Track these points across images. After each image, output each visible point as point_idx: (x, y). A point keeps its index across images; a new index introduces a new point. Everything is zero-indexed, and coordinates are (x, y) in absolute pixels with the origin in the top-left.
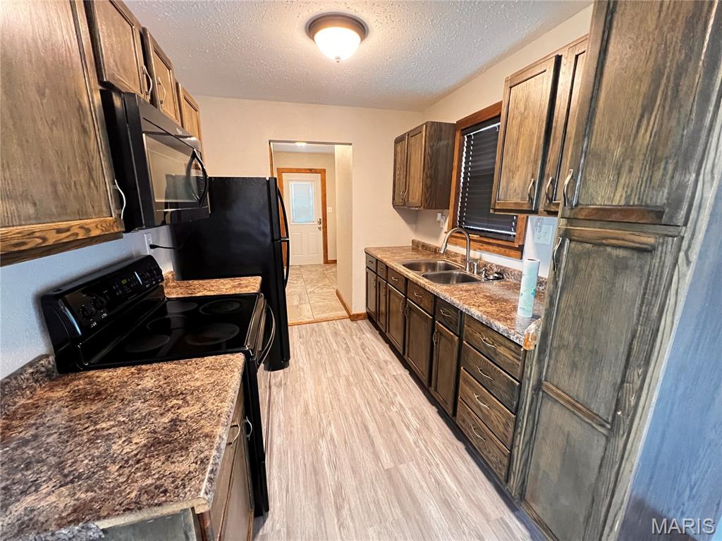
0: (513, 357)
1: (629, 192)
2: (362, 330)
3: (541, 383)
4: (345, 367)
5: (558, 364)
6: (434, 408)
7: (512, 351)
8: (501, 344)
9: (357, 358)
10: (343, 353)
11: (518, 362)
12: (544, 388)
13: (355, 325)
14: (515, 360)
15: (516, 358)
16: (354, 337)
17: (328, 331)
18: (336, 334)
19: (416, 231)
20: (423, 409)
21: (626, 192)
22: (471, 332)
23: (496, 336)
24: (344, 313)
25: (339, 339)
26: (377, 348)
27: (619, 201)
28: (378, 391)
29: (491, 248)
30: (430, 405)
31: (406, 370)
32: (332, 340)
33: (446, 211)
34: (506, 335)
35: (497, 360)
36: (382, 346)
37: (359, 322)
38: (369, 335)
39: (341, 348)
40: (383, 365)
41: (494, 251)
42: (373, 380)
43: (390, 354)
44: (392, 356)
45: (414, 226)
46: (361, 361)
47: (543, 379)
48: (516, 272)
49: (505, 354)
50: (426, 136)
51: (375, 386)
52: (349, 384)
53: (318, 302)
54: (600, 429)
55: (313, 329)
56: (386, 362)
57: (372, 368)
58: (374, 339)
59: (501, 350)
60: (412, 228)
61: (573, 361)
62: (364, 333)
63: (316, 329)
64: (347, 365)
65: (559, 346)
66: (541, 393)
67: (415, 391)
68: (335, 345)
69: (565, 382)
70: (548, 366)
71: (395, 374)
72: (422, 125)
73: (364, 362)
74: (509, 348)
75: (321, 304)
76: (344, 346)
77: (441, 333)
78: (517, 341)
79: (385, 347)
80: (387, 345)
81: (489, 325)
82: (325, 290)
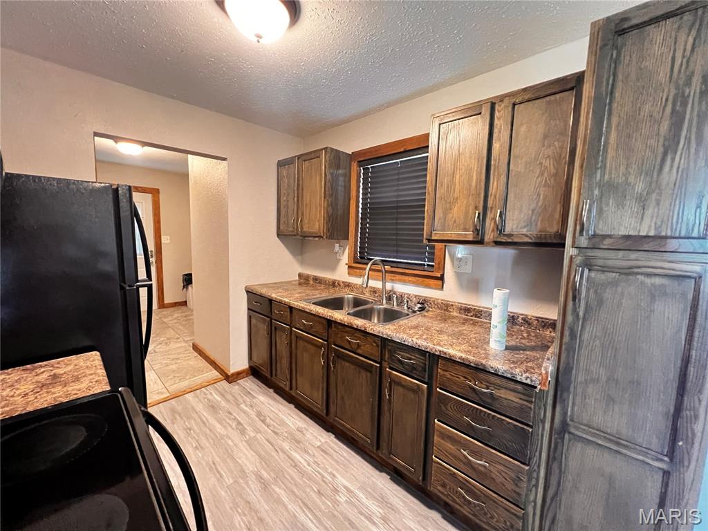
0: (521, 399)
1: (659, 223)
2: (249, 393)
3: (568, 425)
4: (247, 458)
5: (587, 400)
6: (384, 474)
7: (519, 393)
8: (500, 387)
9: (259, 436)
10: (235, 435)
11: (529, 405)
12: (572, 430)
13: (236, 387)
14: (525, 403)
15: (527, 401)
16: (243, 406)
17: (200, 407)
18: (213, 408)
19: (302, 263)
20: (373, 482)
21: (656, 224)
22: (449, 376)
23: (493, 379)
24: (215, 374)
25: (222, 414)
26: (280, 414)
27: (648, 232)
28: (310, 479)
29: (406, 278)
30: (378, 473)
31: (330, 434)
32: (212, 421)
33: (343, 242)
34: (509, 376)
35: (496, 406)
36: (284, 408)
37: (241, 382)
38: (262, 398)
39: (230, 429)
40: (299, 435)
41: (409, 282)
42: (296, 466)
43: (301, 418)
44: (304, 420)
45: (300, 257)
46: (268, 440)
47: (568, 420)
48: (439, 301)
49: (507, 397)
50: (325, 161)
51: (302, 473)
52: (265, 486)
53: (167, 365)
54: (657, 464)
55: (173, 411)
56: (299, 430)
57: (286, 446)
58: (272, 402)
59: (502, 393)
60: (298, 260)
61: (609, 395)
62: (254, 397)
63: (179, 408)
64: (250, 454)
65: (586, 380)
66: (567, 436)
67: (353, 461)
68: (218, 426)
69: (598, 419)
70: (574, 404)
71: (319, 444)
72: (321, 150)
73: (272, 441)
74: (514, 391)
75: (174, 367)
76: (234, 425)
77: (395, 382)
78: (528, 382)
79: (290, 409)
80: (292, 406)
81: (480, 367)
82: (173, 345)
